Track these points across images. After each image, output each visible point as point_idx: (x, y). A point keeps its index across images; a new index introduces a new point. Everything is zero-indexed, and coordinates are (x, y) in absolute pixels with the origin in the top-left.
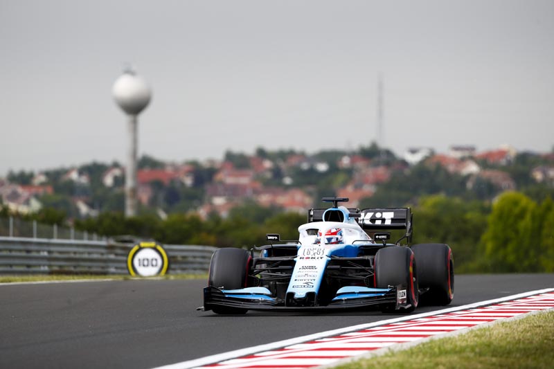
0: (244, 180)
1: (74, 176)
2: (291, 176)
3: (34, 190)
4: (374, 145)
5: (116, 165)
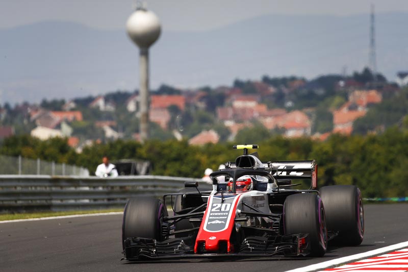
0: (251, 104)
1: (101, 103)
2: (292, 101)
3: (64, 115)
4: (367, 71)
5: (137, 93)
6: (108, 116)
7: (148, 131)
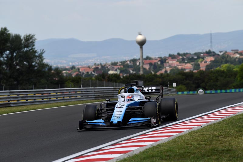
0: (174, 62)
1: (129, 63)
2: (187, 60)
3: (118, 67)
4: (210, 51)
5: (139, 59)
6: (131, 67)
7: (143, 71)
